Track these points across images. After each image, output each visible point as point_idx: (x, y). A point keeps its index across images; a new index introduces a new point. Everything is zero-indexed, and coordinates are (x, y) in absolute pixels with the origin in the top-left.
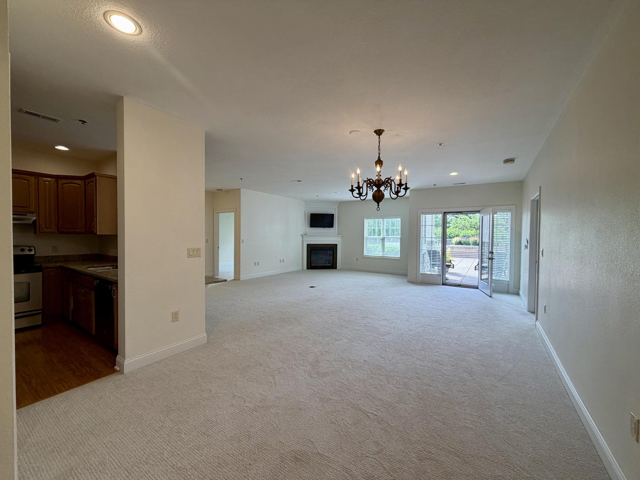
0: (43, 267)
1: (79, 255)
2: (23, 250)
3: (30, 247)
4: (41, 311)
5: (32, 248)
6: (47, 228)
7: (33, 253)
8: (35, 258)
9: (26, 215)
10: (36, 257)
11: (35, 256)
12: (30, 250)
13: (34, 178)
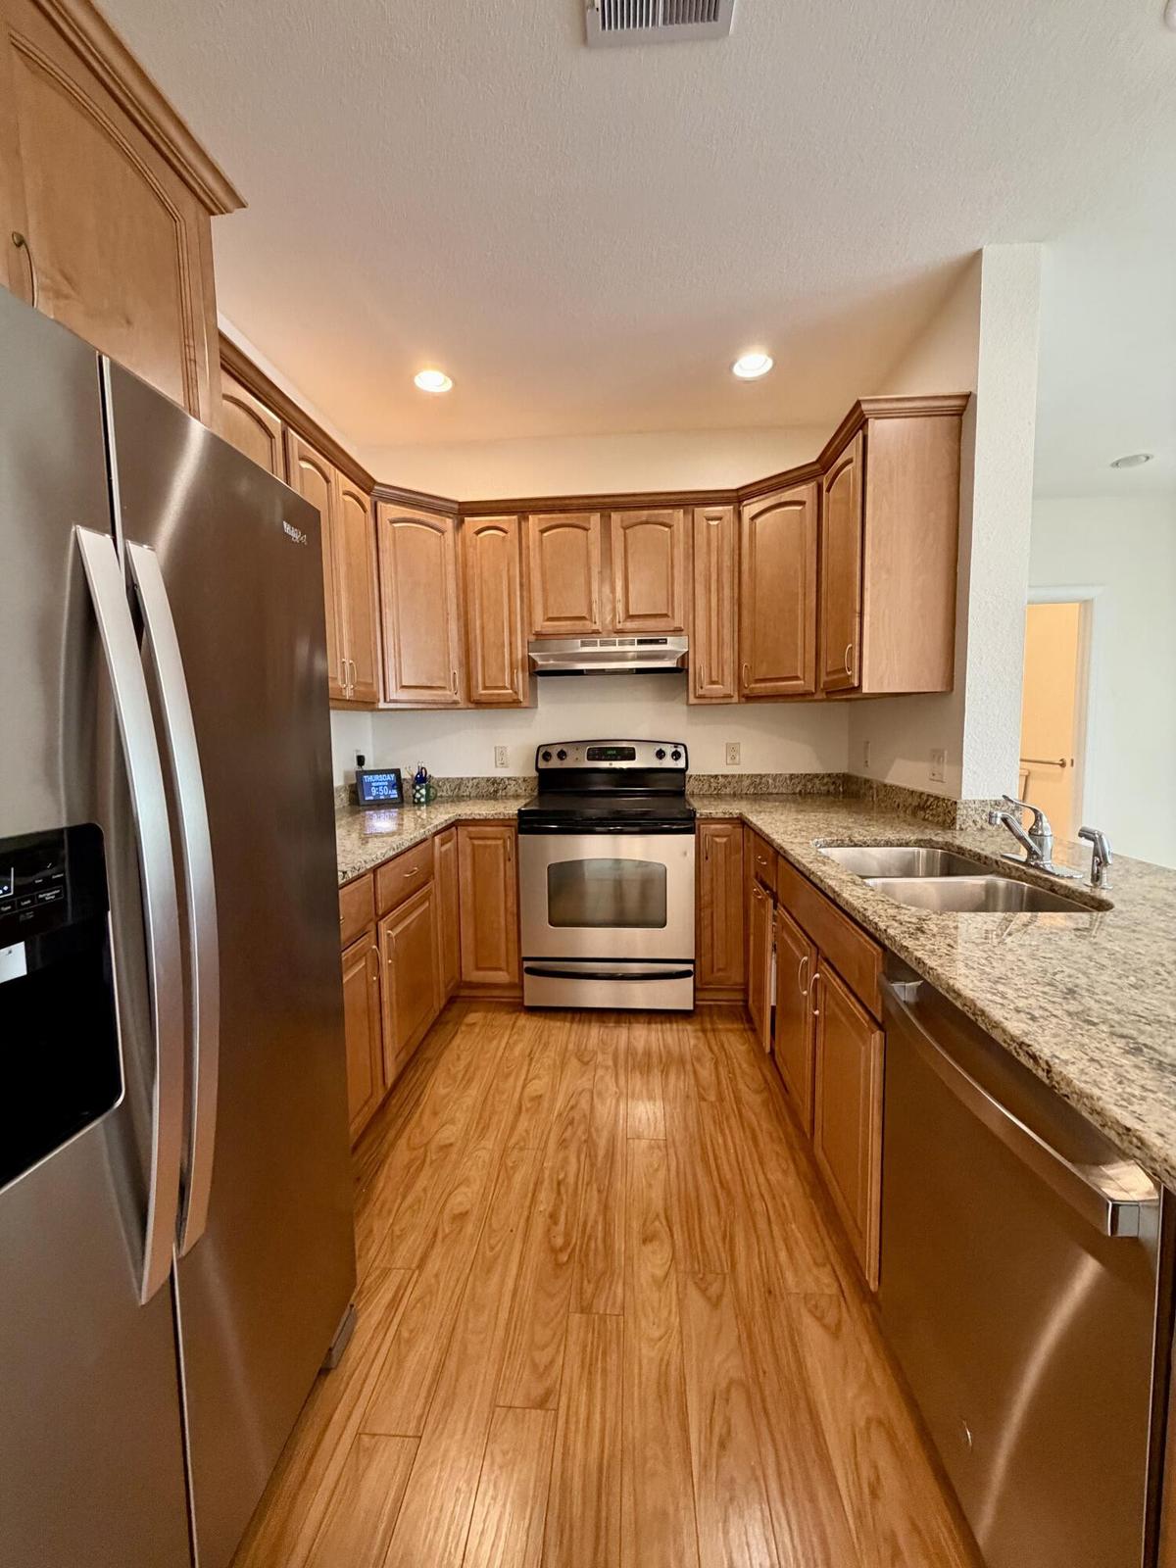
0: (698, 815)
1: (792, 777)
2: (660, 754)
3: (676, 745)
4: (690, 967)
5: (681, 750)
6: (713, 683)
7: (681, 764)
8: (687, 779)
9: (665, 642)
10: (691, 776)
11: (688, 773)
12: (676, 755)
13: (684, 513)
